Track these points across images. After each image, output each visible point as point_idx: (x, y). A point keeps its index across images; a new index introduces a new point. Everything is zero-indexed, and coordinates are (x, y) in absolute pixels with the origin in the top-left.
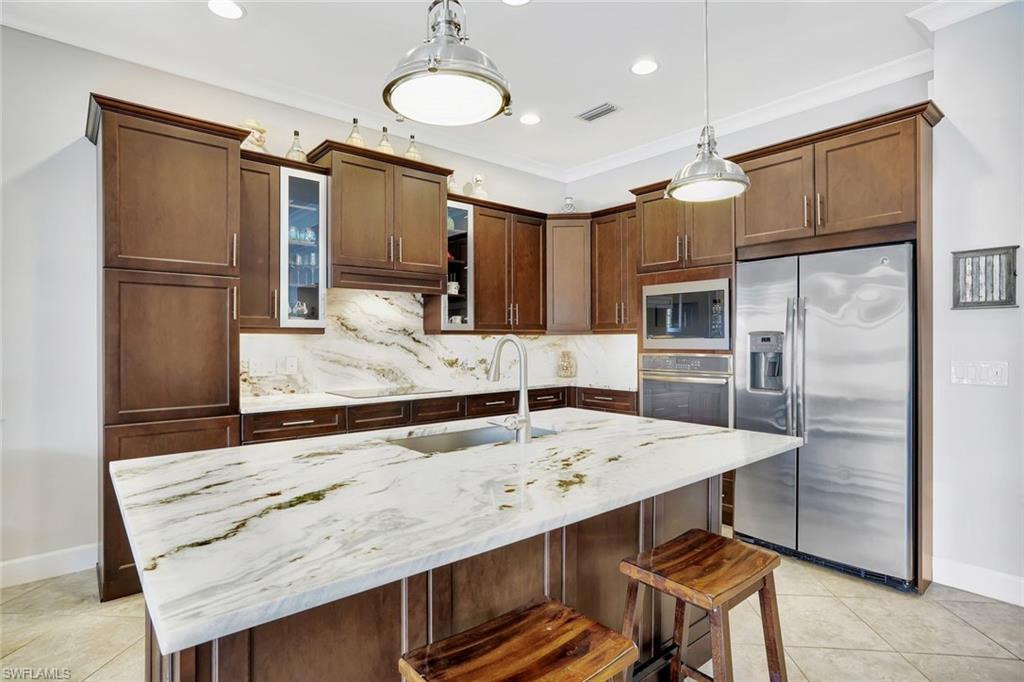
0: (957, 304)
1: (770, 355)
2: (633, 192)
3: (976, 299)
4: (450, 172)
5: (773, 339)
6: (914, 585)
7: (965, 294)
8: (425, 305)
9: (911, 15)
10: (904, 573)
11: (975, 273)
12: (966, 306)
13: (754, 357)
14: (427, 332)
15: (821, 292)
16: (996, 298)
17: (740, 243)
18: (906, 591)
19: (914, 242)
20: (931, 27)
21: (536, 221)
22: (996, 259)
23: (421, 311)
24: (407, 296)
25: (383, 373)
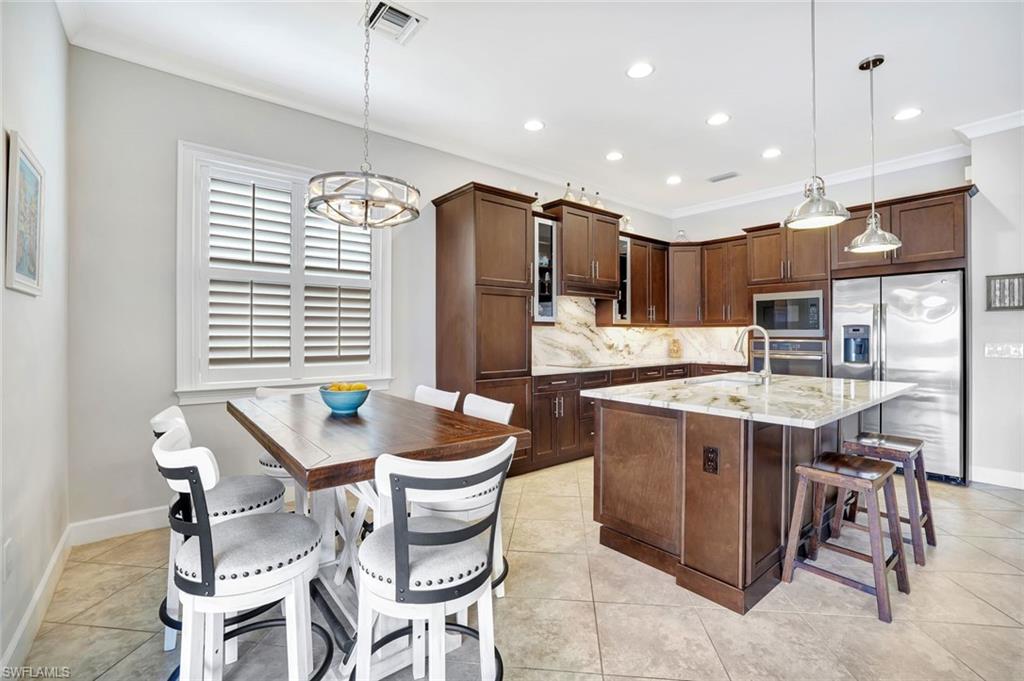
0: (990, 307)
1: (859, 340)
2: (745, 230)
3: (1003, 305)
4: (620, 217)
5: (862, 330)
6: (963, 481)
7: (995, 302)
8: (597, 307)
9: (957, 128)
10: (956, 472)
11: (1002, 289)
12: (996, 309)
13: (847, 341)
14: (598, 325)
15: (896, 300)
16: (1016, 305)
17: (834, 267)
18: (958, 484)
19: (963, 270)
20: (970, 135)
21: (663, 247)
22: (1016, 281)
23: (594, 310)
24: (586, 299)
25: (575, 353)
